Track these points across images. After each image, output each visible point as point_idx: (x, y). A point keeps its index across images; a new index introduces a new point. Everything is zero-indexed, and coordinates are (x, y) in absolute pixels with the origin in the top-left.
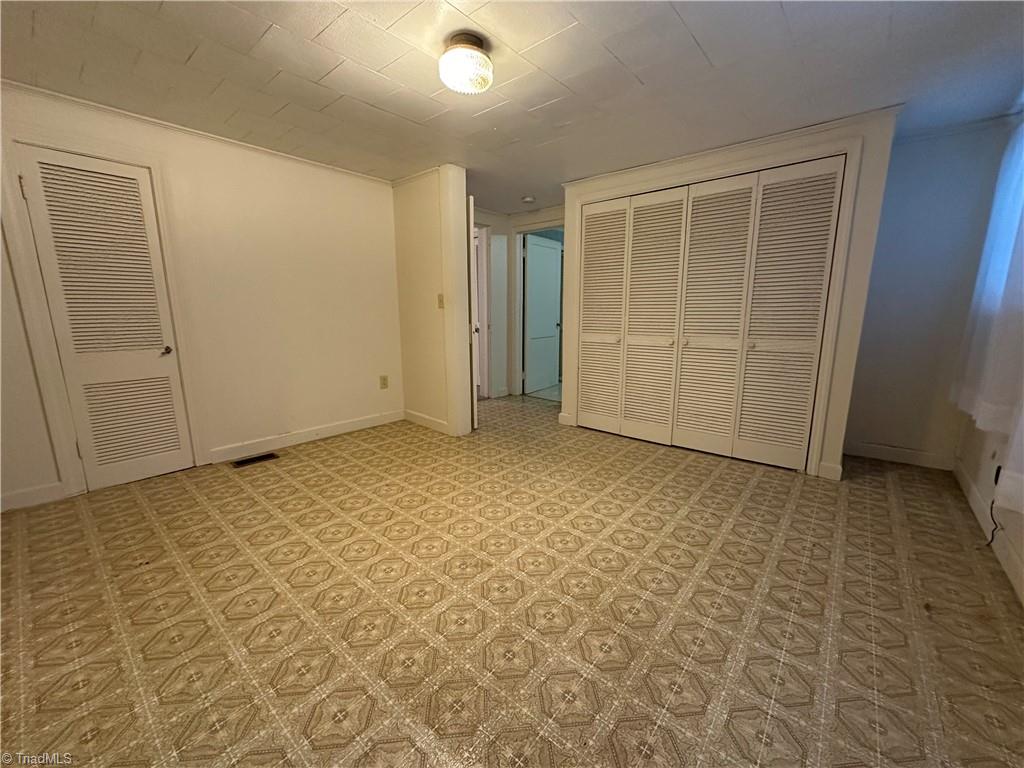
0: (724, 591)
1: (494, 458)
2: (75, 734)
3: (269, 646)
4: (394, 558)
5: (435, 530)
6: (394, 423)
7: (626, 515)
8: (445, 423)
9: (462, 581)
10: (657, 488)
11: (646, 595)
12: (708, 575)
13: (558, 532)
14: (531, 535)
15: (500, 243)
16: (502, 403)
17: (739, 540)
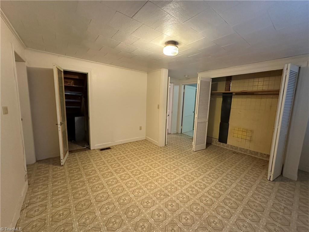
0: (248, 221)
1: (171, 156)
2: (59, 230)
3: (106, 212)
4: (140, 188)
5: (152, 180)
6: (143, 140)
7: (214, 184)
8: (157, 142)
9: (160, 200)
10: (224, 174)
11: (219, 217)
12: (242, 213)
13: (190, 187)
14: (182, 187)
15: (177, 88)
16: (174, 136)
17: (255, 200)
